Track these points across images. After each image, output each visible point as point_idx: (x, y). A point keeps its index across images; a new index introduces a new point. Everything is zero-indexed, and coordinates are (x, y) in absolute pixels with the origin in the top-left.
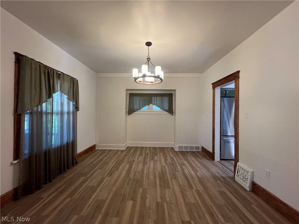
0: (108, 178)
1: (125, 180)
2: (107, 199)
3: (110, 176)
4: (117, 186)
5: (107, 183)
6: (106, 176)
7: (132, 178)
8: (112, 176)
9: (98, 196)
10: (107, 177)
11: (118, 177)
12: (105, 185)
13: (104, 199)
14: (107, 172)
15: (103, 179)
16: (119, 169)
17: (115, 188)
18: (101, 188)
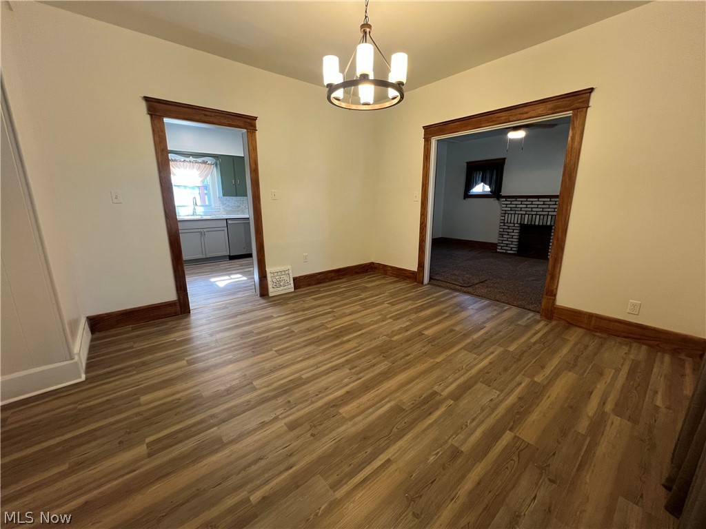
0: (443, 390)
1: (406, 364)
2: (461, 349)
3: (435, 393)
4: (432, 361)
5: (451, 379)
6: (445, 399)
7: (386, 362)
8: (429, 392)
9: (475, 359)
10: (445, 393)
11: (417, 378)
12: (457, 375)
13: (466, 352)
14: (435, 421)
15: (457, 396)
16: (392, 409)
17: (439, 359)
18: (467, 371)
